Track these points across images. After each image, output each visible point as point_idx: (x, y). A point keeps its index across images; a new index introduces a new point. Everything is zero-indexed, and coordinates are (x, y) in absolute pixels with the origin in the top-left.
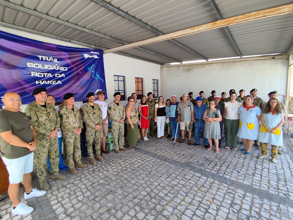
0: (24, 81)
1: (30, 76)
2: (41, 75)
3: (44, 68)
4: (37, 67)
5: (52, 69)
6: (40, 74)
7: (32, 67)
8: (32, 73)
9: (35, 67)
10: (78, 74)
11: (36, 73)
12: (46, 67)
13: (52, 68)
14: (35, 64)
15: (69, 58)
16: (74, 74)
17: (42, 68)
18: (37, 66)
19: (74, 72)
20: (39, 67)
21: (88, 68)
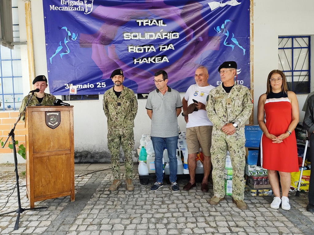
0: (120, 60)
1: (126, 52)
2: (141, 50)
3: (144, 38)
4: (135, 38)
5: (156, 38)
6: (139, 48)
7: (130, 38)
8: (130, 47)
9: (133, 38)
10: (197, 42)
11: (134, 47)
12: (147, 36)
13: (156, 36)
14: (132, 35)
15: (183, 15)
16: (189, 43)
17: (142, 38)
18: (136, 36)
19: (189, 38)
20: (137, 38)
21: (216, 29)
